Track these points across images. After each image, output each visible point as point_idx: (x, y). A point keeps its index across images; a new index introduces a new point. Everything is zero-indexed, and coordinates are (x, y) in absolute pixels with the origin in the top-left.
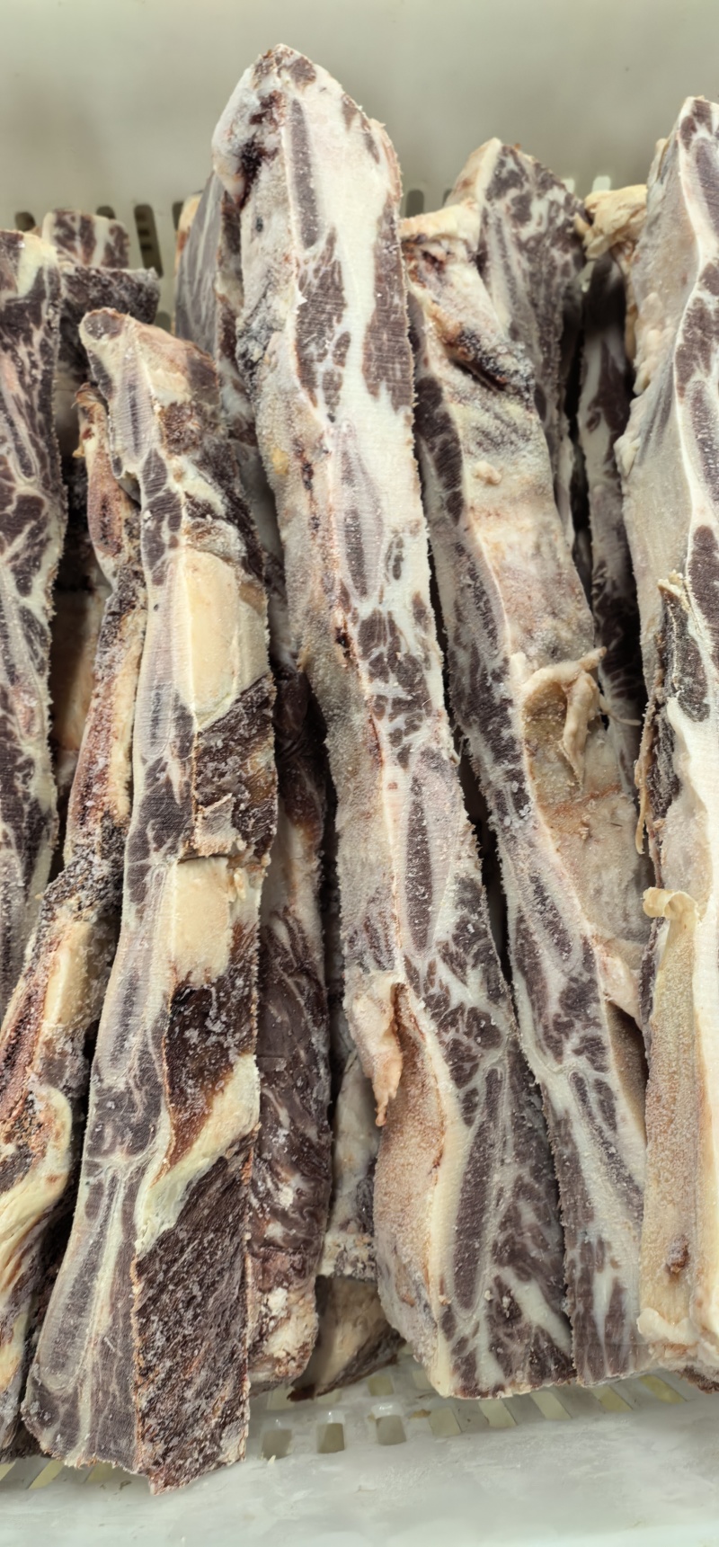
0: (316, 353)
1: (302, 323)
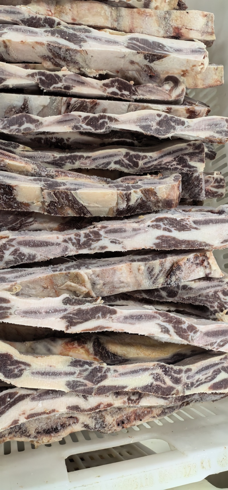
0: (165, 223)
1: (172, 219)
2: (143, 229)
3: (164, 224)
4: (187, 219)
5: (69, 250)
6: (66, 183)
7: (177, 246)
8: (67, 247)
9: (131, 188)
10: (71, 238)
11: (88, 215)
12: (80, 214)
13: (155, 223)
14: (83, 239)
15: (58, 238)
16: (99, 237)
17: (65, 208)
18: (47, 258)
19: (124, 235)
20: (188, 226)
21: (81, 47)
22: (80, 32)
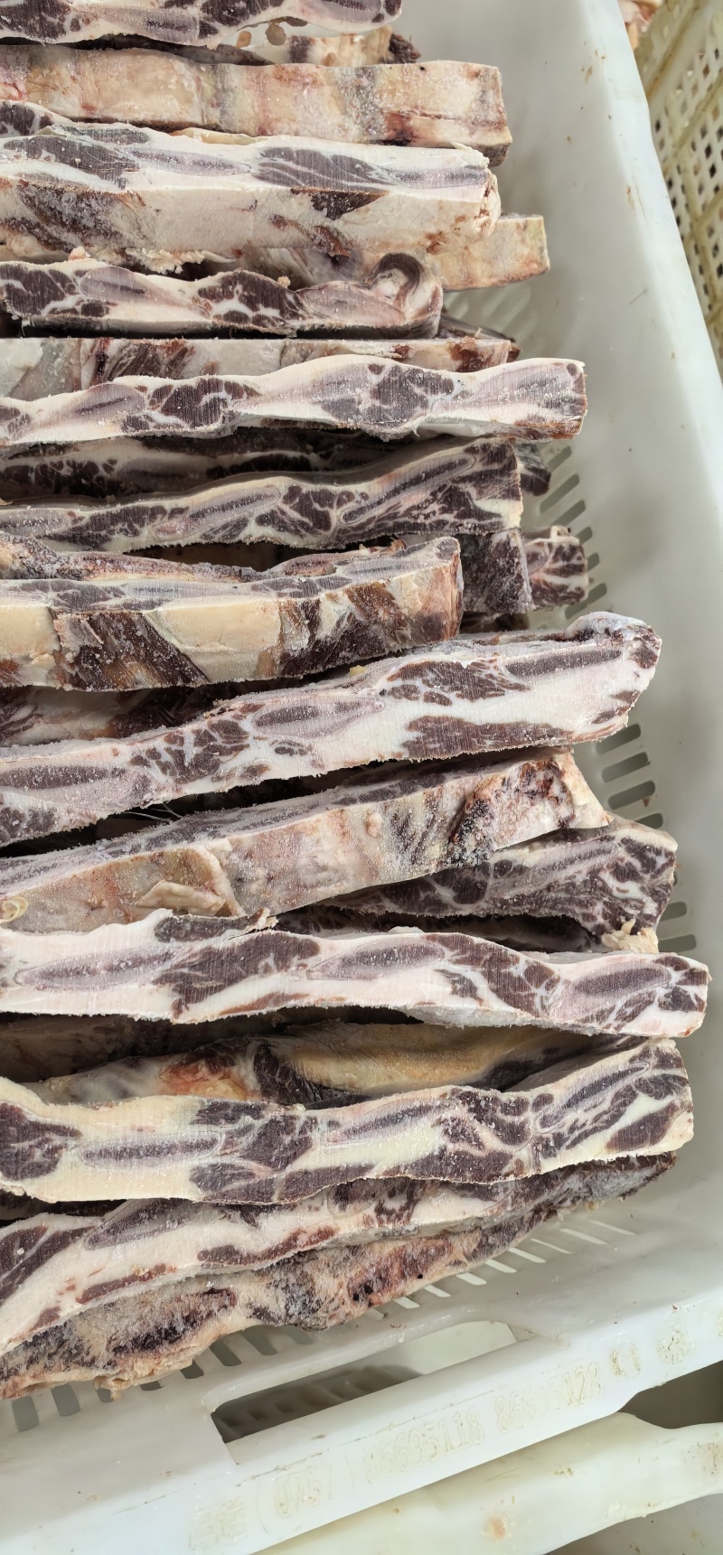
0: (428, 678)
1: (448, 666)
2: (368, 704)
3: (426, 683)
4: (491, 661)
5: (153, 786)
6: (122, 589)
7: (470, 745)
8: (145, 777)
9: (318, 587)
10: (155, 749)
11: (198, 682)
12: (173, 680)
13: (399, 683)
14: (191, 751)
15: (116, 753)
16: (240, 739)
17: (128, 665)
18: (90, 817)
19: (312, 725)
20: (495, 682)
21: (121, 184)
22: (116, 141)
